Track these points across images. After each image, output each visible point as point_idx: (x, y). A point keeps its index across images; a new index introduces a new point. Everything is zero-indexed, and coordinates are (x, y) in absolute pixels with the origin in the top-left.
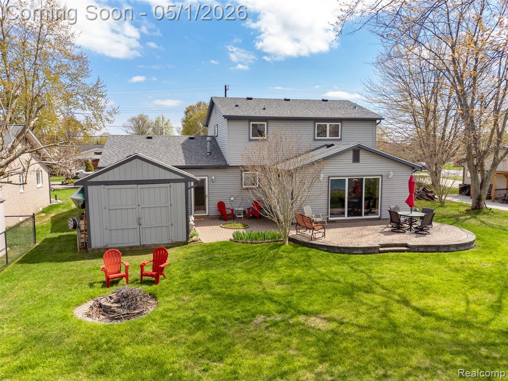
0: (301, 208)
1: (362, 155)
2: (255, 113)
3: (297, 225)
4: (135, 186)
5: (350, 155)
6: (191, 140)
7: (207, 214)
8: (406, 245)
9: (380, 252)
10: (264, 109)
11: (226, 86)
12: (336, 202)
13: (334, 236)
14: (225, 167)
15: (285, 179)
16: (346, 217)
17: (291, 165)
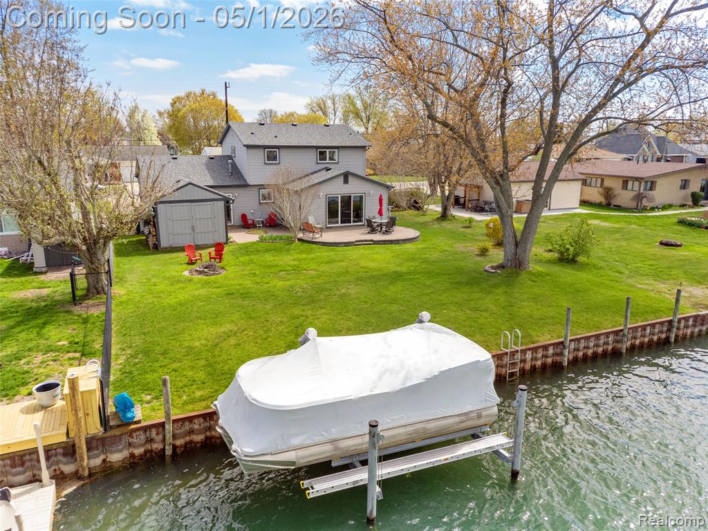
0: (306, 217)
1: (350, 179)
2: (269, 141)
3: (302, 230)
4: (189, 204)
5: (341, 179)
6: (211, 160)
7: (232, 224)
8: (372, 241)
9: (356, 245)
10: (276, 137)
11: (226, 83)
12: (332, 213)
13: (328, 237)
14: (246, 186)
15: (295, 198)
16: (340, 224)
17: (298, 186)
